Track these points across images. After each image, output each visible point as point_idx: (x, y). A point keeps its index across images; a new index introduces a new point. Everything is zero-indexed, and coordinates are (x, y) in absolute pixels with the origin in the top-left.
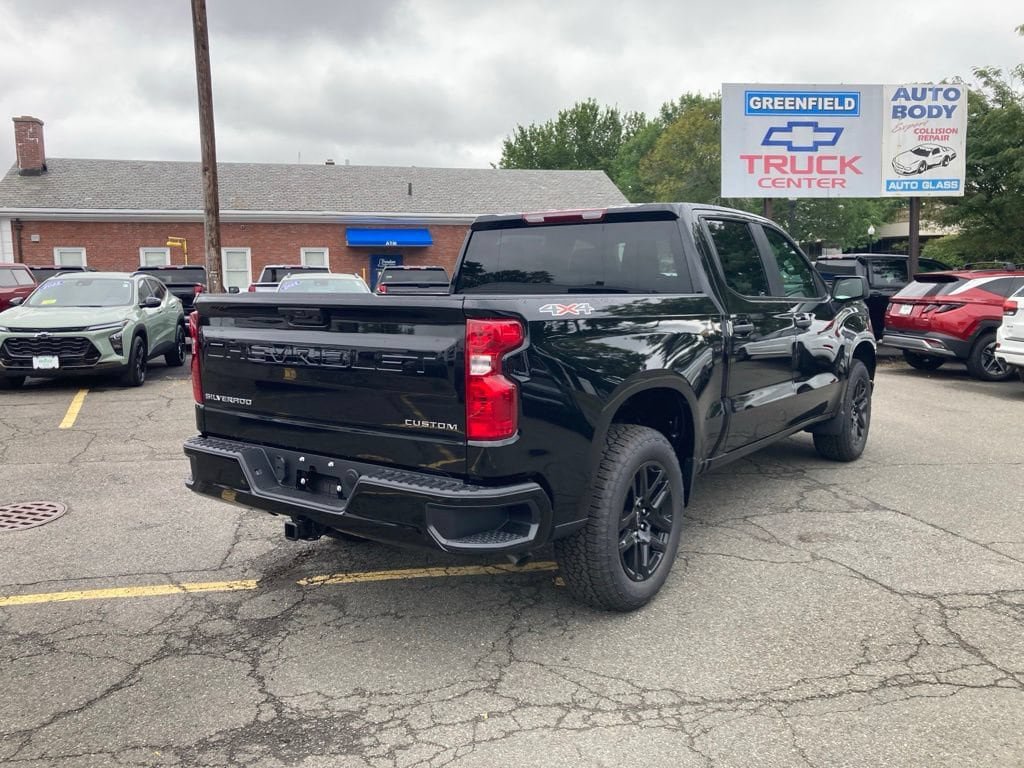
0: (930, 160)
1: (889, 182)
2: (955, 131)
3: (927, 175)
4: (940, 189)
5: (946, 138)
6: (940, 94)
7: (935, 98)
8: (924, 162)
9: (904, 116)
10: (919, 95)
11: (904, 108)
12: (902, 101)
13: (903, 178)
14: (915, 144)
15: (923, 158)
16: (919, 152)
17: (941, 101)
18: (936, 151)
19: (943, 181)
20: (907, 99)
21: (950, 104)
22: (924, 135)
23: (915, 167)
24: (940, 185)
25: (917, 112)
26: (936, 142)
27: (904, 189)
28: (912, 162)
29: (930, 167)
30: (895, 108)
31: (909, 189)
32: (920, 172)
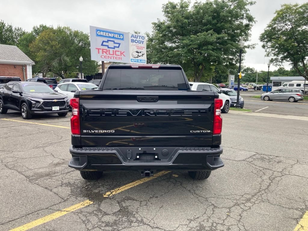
0: (140, 54)
1: (131, 59)
2: (144, 48)
3: (139, 58)
4: (142, 62)
5: (142, 49)
6: (141, 37)
7: (140, 39)
8: (138, 55)
9: (133, 42)
10: (136, 37)
11: (133, 40)
12: (133, 38)
13: (134, 58)
14: (136, 50)
15: (138, 54)
16: (137, 52)
17: (141, 40)
18: (141, 52)
19: (142, 60)
20: (134, 38)
21: (143, 40)
22: (138, 48)
23: (137, 56)
24: (142, 61)
25: (136, 41)
26: (140, 50)
27: (134, 62)
28: (136, 54)
29: (140, 56)
30: (132, 39)
31: (136, 62)
32: (138, 57)
